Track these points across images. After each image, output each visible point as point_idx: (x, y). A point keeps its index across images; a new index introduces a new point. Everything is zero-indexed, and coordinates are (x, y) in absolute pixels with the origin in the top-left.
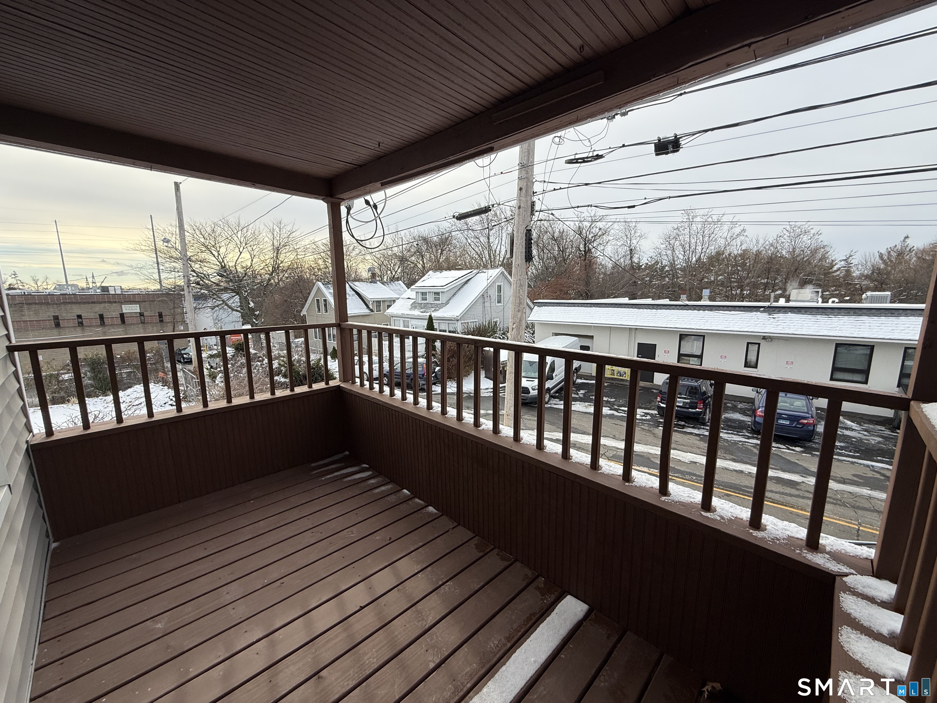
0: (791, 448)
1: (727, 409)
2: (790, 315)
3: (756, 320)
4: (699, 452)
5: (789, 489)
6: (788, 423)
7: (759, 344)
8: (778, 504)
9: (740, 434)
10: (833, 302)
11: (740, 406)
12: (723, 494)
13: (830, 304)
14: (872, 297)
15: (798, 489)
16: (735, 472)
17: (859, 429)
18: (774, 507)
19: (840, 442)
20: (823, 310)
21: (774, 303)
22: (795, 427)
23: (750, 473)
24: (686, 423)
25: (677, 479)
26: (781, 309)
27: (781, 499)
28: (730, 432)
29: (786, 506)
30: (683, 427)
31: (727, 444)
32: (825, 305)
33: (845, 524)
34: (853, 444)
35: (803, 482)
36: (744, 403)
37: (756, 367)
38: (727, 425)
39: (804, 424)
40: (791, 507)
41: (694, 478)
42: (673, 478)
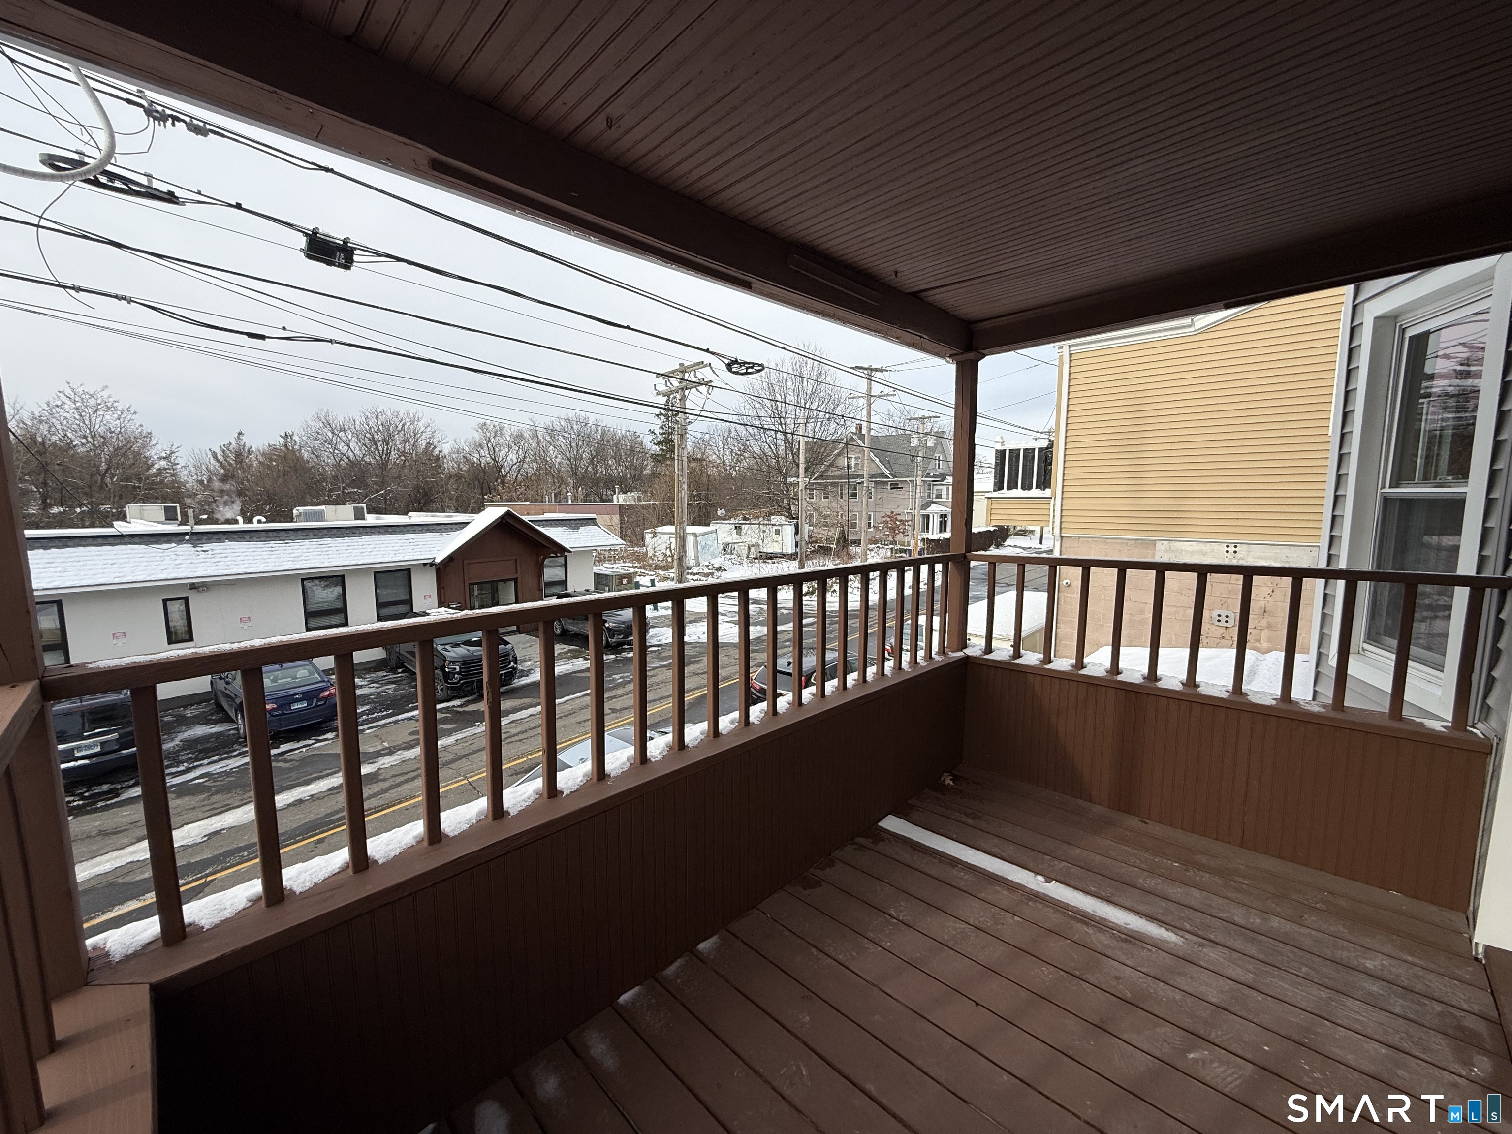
0: (320, 738)
1: (172, 729)
2: (228, 544)
3: (174, 557)
4: (201, 816)
5: (374, 785)
6: (304, 704)
7: (186, 599)
8: (385, 809)
9: (235, 753)
10: (259, 522)
11: (189, 713)
12: (313, 845)
13: (255, 526)
14: (305, 513)
15: (384, 780)
16: (291, 808)
17: (366, 683)
18: (385, 815)
19: (363, 705)
20: (275, 534)
21: (196, 527)
22: (317, 706)
23: (312, 796)
24: (112, 783)
25: (219, 875)
26: (210, 535)
27: (381, 802)
28: (215, 758)
29: (394, 805)
30: (115, 793)
31: (233, 779)
32: (248, 527)
33: (456, 785)
34: (376, 703)
35: (379, 769)
36: (192, 705)
37: (191, 639)
38: (200, 751)
39: (326, 698)
40: (399, 803)
41: (246, 854)
42: (209, 879)
